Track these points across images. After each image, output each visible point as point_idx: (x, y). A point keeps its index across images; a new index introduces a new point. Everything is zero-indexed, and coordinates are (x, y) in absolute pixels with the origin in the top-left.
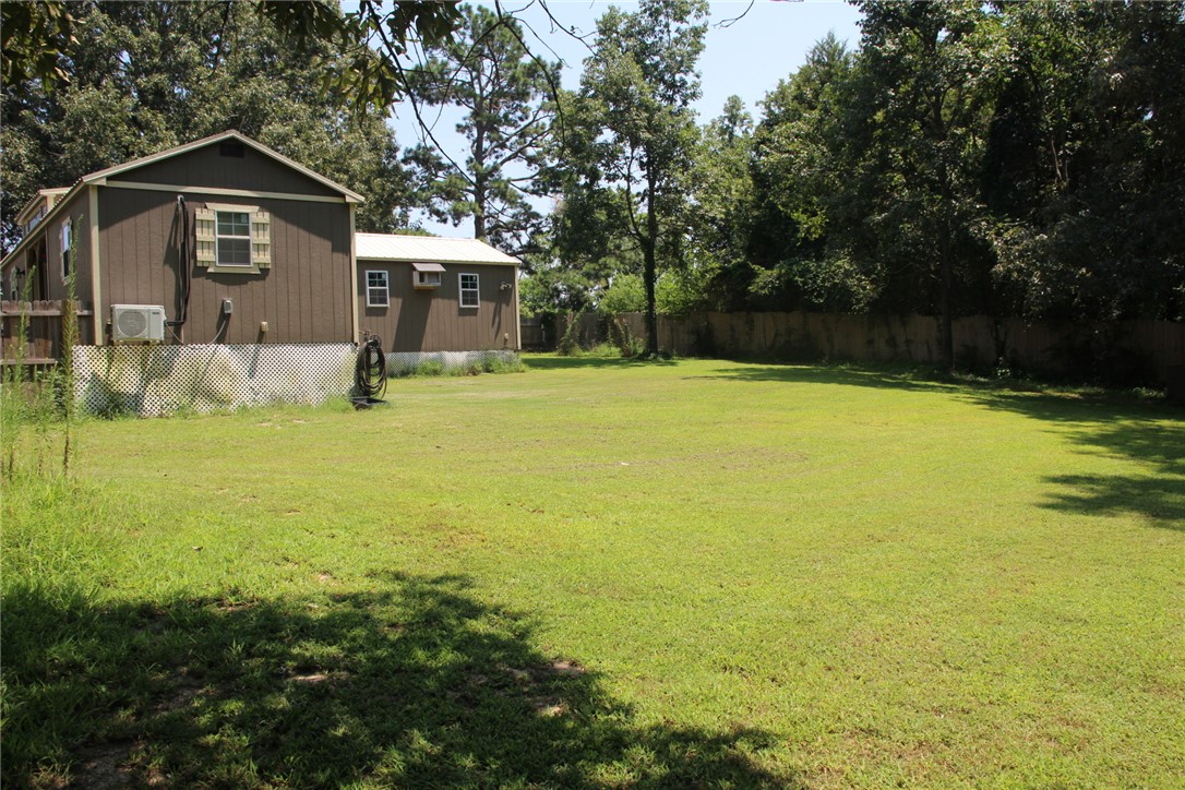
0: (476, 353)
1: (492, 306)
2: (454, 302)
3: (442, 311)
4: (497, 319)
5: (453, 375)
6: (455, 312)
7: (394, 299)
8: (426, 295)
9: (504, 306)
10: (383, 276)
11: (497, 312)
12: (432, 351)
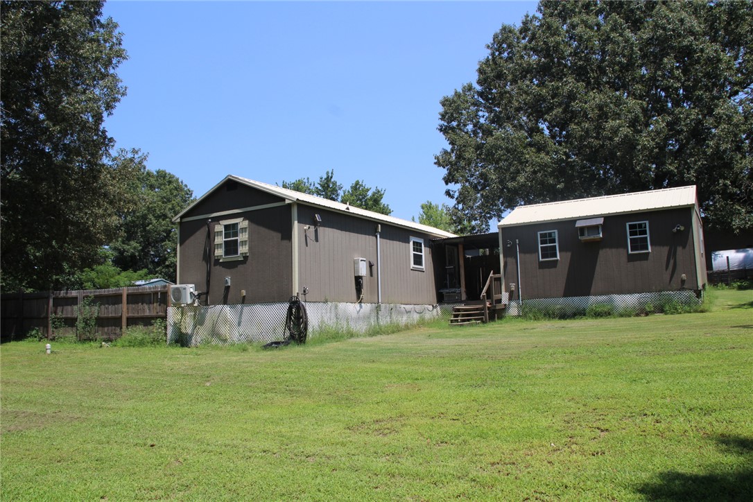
0: (648, 295)
1: (665, 250)
2: (622, 251)
3: (609, 260)
4: (672, 262)
5: (621, 316)
6: (624, 259)
7: (564, 253)
8: (594, 247)
9: (679, 249)
10: (553, 235)
11: (672, 255)
12: (601, 294)
